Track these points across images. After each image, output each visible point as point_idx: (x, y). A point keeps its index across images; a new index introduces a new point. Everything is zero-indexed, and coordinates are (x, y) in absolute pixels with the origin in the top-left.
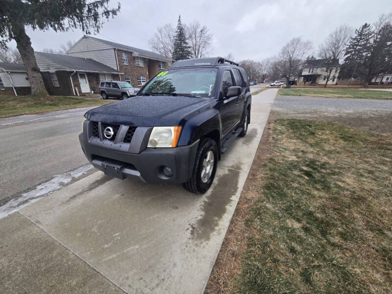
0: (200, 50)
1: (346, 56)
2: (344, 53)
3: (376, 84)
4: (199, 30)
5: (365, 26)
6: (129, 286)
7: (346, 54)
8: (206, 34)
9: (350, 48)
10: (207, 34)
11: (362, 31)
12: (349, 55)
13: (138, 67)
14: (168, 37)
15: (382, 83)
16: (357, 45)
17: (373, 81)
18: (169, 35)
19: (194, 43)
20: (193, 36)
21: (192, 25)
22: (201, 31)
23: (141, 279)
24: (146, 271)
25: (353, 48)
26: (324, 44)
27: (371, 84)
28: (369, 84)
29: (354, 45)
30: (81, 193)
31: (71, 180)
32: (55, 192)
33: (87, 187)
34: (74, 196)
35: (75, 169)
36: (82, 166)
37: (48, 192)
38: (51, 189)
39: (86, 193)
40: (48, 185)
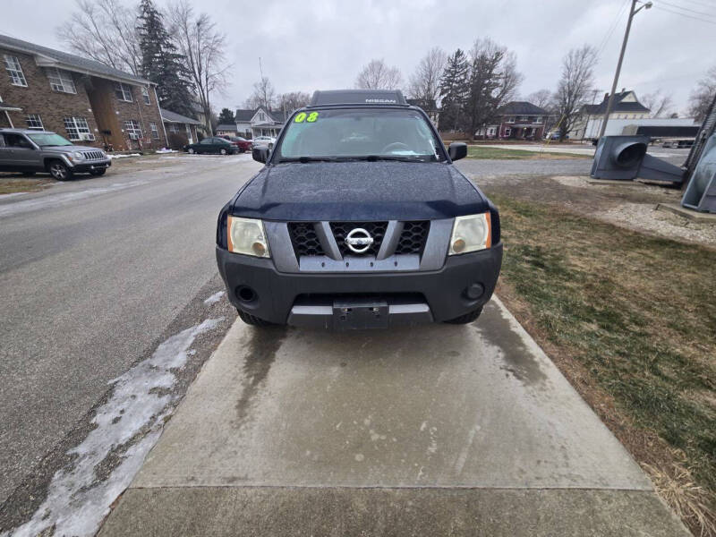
0: (204, 66)
1: (443, 97)
2: (439, 91)
3: (480, 138)
4: (192, 21)
5: (459, 54)
6: (537, 478)
7: (442, 94)
8: (210, 31)
9: (445, 85)
10: (213, 33)
11: (456, 60)
12: (446, 95)
13: (60, 93)
14: (113, 26)
15: (487, 137)
16: (453, 81)
17: (477, 134)
18: (116, 23)
19: (187, 48)
20: (181, 31)
21: (175, 7)
22: (198, 24)
23: (539, 462)
24: (531, 450)
25: (449, 85)
26: (415, 74)
27: (476, 138)
28: (475, 139)
29: (449, 80)
30: (249, 391)
31: (173, 376)
32: (169, 412)
33: (243, 376)
34: (240, 401)
35: (150, 353)
36: (158, 342)
37: (148, 420)
38: (148, 412)
39: (259, 386)
40: (125, 405)
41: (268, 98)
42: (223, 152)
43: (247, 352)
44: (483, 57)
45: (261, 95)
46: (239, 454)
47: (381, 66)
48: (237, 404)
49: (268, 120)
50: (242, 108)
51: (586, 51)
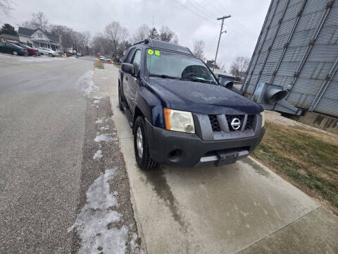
30: (173, 208)
31: (116, 212)
32: (135, 236)
33: (161, 201)
34: (173, 216)
35: (83, 200)
36: (83, 192)
37: (125, 247)
38: (121, 242)
39: (175, 205)
40: (97, 243)
41: (43, 25)
42: (15, 53)
43: (150, 187)
44: (165, 34)
45: (37, 22)
46: (201, 246)
47: (118, 25)
48: (173, 218)
49: (45, 38)
50: (21, 26)
51: (201, 42)
